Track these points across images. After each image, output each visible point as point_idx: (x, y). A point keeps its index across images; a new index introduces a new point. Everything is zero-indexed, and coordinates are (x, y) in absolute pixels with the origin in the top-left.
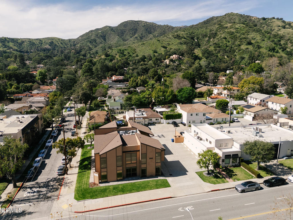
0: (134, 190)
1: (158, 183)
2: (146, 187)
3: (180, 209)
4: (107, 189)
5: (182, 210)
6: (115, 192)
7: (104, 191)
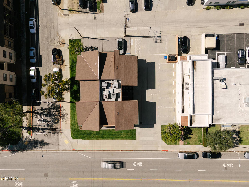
0: (110, 137)
1: (128, 135)
2: (119, 137)
3: (134, 164)
4: (92, 133)
5: (135, 165)
6: (97, 137)
7: (90, 135)
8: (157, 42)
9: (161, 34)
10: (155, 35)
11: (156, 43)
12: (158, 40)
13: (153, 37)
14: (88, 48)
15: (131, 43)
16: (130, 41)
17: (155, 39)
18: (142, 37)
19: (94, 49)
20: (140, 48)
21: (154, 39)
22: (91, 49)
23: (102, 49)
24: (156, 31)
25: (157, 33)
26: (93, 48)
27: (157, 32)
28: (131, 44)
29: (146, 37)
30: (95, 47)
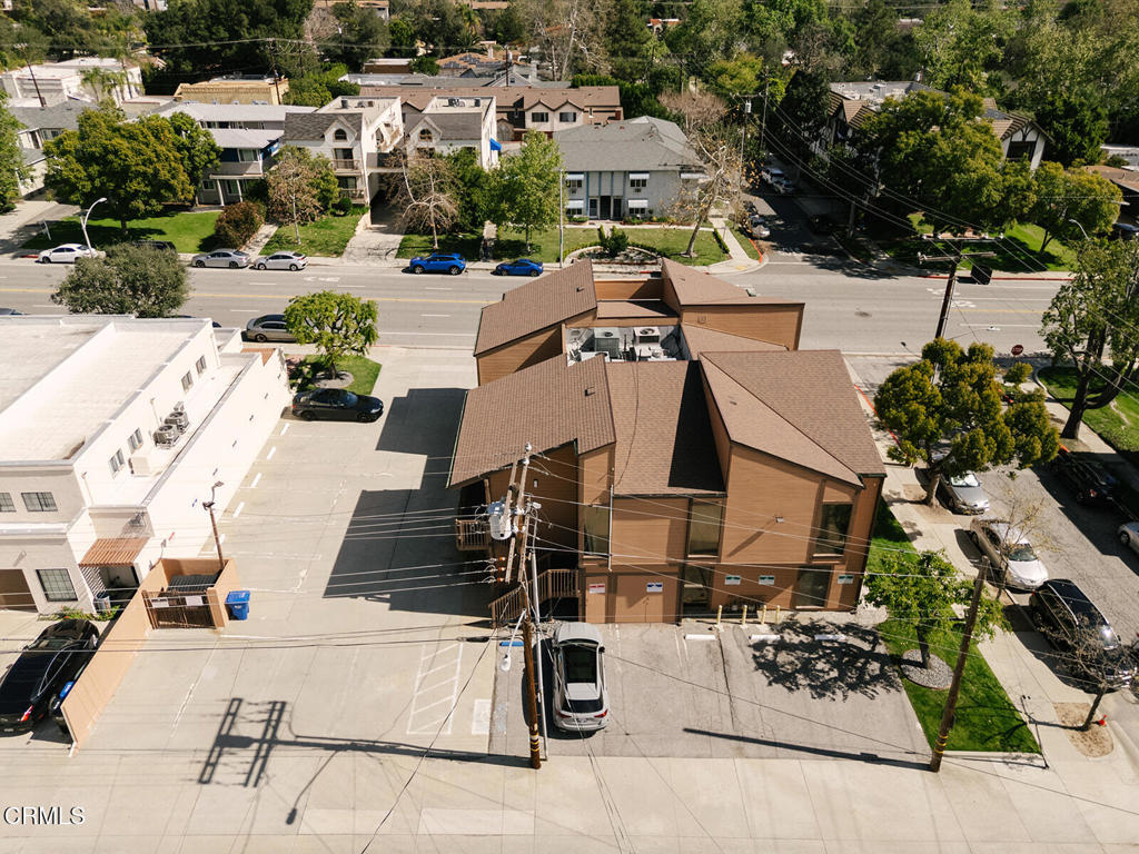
8: (270, 707)
9: (210, 765)
10: (266, 757)
11: (275, 703)
12: (252, 717)
13: (291, 738)
14: (852, 687)
15: (493, 709)
16: (500, 727)
17: (275, 728)
18: (392, 749)
19: (800, 676)
20: (419, 676)
21: (283, 727)
22: (818, 678)
23: (733, 678)
24: (246, 785)
25: (248, 767)
26: (804, 682)
27: (243, 778)
28: (489, 706)
29: (354, 746)
30: (790, 689)
